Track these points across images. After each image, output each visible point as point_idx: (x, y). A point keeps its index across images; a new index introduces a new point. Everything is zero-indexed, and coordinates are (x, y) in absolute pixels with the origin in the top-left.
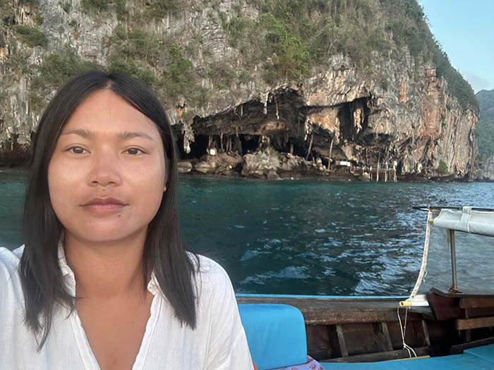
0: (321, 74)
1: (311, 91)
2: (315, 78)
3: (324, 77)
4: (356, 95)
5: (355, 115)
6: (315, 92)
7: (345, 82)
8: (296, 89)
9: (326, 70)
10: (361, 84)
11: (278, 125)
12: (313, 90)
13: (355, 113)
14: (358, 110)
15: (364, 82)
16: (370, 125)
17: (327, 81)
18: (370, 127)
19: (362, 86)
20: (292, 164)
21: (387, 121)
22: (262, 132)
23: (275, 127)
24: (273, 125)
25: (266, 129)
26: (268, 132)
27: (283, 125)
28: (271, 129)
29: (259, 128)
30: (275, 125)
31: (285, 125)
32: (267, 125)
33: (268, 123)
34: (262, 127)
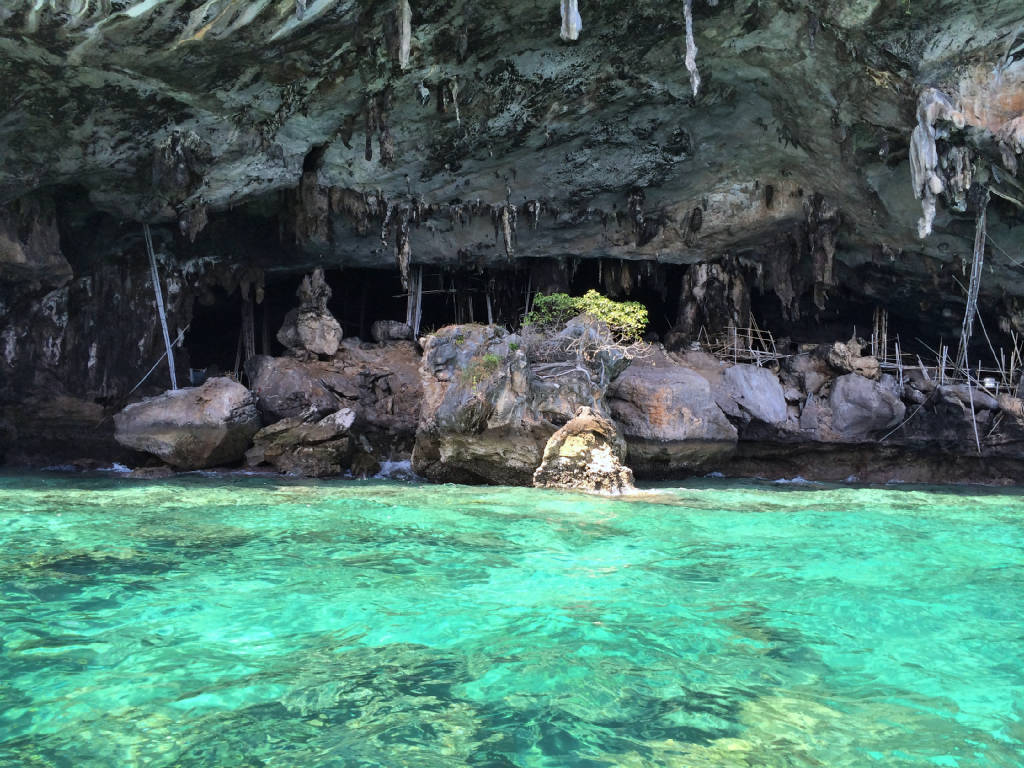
11: (769, 195)
22: (686, 243)
23: (754, 212)
24: (741, 197)
25: (704, 225)
26: (718, 243)
27: (800, 193)
28: (736, 220)
29: (662, 219)
30: (751, 200)
31: (808, 192)
32: (705, 203)
33: (711, 190)
34: (680, 216)
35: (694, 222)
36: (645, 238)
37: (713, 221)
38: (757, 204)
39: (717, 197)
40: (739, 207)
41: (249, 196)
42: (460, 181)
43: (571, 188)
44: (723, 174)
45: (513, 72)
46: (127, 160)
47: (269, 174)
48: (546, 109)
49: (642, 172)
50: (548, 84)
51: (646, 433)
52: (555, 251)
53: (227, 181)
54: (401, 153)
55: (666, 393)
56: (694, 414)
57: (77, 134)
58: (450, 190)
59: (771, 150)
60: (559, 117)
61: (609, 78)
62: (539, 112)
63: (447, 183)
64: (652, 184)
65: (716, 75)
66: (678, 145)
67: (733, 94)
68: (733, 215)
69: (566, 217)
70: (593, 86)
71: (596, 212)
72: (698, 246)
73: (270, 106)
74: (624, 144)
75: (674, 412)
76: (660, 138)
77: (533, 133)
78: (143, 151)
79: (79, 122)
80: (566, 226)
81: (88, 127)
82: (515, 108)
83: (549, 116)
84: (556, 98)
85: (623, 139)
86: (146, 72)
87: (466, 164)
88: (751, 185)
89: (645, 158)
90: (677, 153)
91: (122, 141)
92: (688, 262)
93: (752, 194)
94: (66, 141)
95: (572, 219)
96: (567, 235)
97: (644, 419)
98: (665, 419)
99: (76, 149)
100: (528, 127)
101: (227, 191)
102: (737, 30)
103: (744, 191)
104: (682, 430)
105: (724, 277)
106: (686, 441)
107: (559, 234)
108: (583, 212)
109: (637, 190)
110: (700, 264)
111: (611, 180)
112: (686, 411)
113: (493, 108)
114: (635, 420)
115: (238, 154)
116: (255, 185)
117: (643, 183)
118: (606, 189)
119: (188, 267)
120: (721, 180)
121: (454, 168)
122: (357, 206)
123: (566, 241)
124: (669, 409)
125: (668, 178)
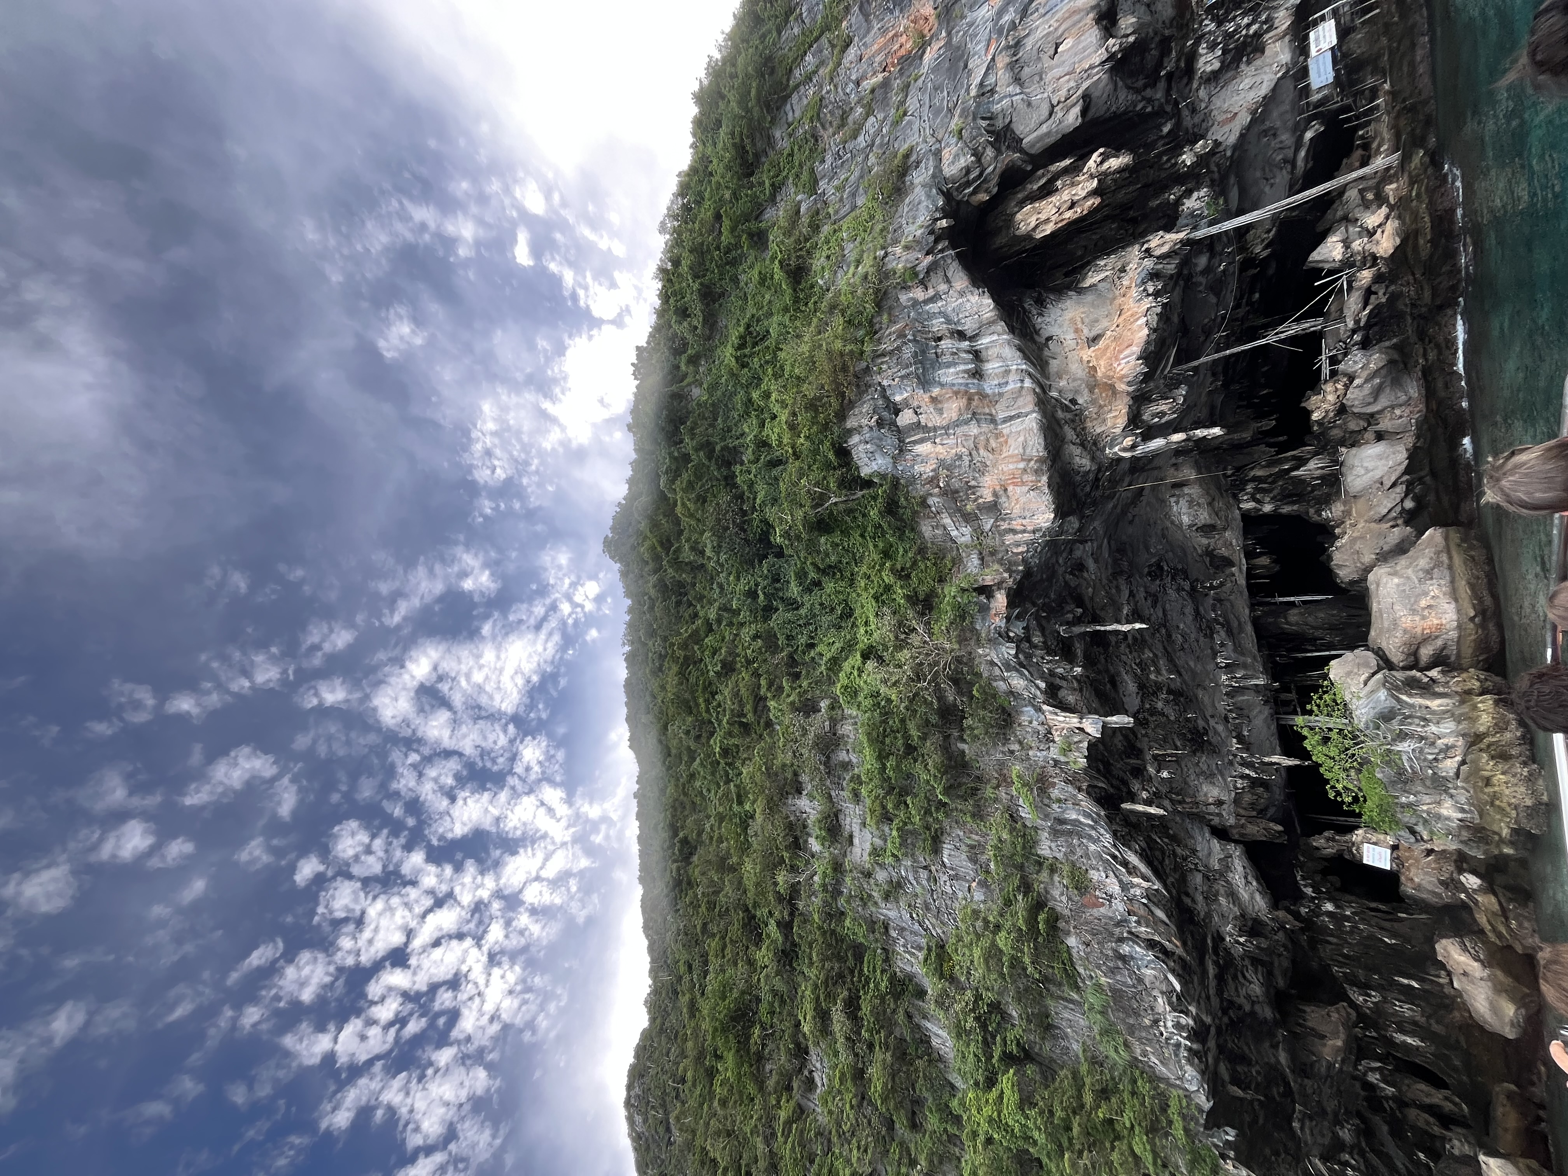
0: (930, 501)
1: (995, 526)
2: (947, 521)
3: (933, 481)
4: (962, 294)
5: (1049, 229)
6: (994, 508)
7: (925, 382)
8: (1000, 600)
9: (912, 480)
10: (915, 303)
11: (1179, 485)
12: (988, 523)
13: (1039, 235)
14: (1023, 228)
15: (904, 298)
16: (1072, 118)
17: (942, 463)
18: (1084, 112)
19: (919, 294)
20: (1376, 393)
21: (1029, 43)
22: (1225, 529)
23: (1193, 491)
24: (1183, 503)
25: (1209, 522)
26: (1219, 504)
27: (1175, 465)
28: (1201, 501)
29: (1209, 553)
30: (1184, 495)
31: (1173, 461)
32: (1190, 526)
33: (1180, 526)
34: (1205, 541)
35: (1207, 529)
36: (1230, 563)
37: (1204, 517)
38: (1186, 490)
39: (1185, 520)
40: (1191, 503)
41: (1257, 880)
42: (1212, 722)
43: (1202, 639)
44: (1169, 524)
45: (1138, 712)
46: (1256, 973)
47: (1240, 869)
48: (1156, 682)
49: (1179, 589)
50: (1141, 687)
51: (1454, 634)
52: (1249, 628)
53: (1252, 898)
54: (1203, 773)
55: (1407, 621)
56: (1426, 594)
57: (1247, 1008)
58: (1220, 728)
59: (1148, 504)
60: (1158, 672)
61: (1129, 646)
62: (1159, 687)
63: (1216, 732)
64: (1186, 578)
65: (1110, 571)
66: (1156, 572)
67: (1118, 551)
68: (1199, 504)
69: (1223, 634)
70: (1135, 654)
71: (1214, 610)
72: (1227, 517)
73: (1199, 878)
74: (1164, 611)
75: (1426, 613)
76: (1154, 587)
77: (1172, 686)
78: (1247, 962)
79: (1240, 1007)
80: (1230, 633)
81: (1242, 1000)
82: (1160, 705)
83: (1160, 679)
84: (1148, 678)
85: (1160, 614)
86: (1205, 972)
87: (1201, 723)
88: (1173, 500)
89: (1170, 591)
90: (1162, 568)
91: (1244, 977)
92: (1239, 517)
93: (1179, 496)
94: (1253, 1013)
95: (1223, 626)
96: (1235, 624)
97: (1437, 637)
98: (1436, 622)
99: (1257, 1008)
100: (1170, 692)
101: (1258, 897)
102: (1085, 575)
103: (1177, 503)
104: (1446, 606)
105: (1249, 488)
106: (1456, 600)
107: (1235, 631)
108: (1216, 620)
109: (1193, 588)
110: (1240, 509)
111: (1189, 610)
112: (1423, 603)
113: (1163, 719)
114: (1439, 643)
115: (1232, 895)
116: (1250, 878)
117: (1187, 585)
118: (1197, 612)
119: (1309, 891)
120: (1172, 522)
121: (1207, 734)
122: (1247, 798)
123: (1240, 624)
124: (1424, 618)
125: (1180, 567)
